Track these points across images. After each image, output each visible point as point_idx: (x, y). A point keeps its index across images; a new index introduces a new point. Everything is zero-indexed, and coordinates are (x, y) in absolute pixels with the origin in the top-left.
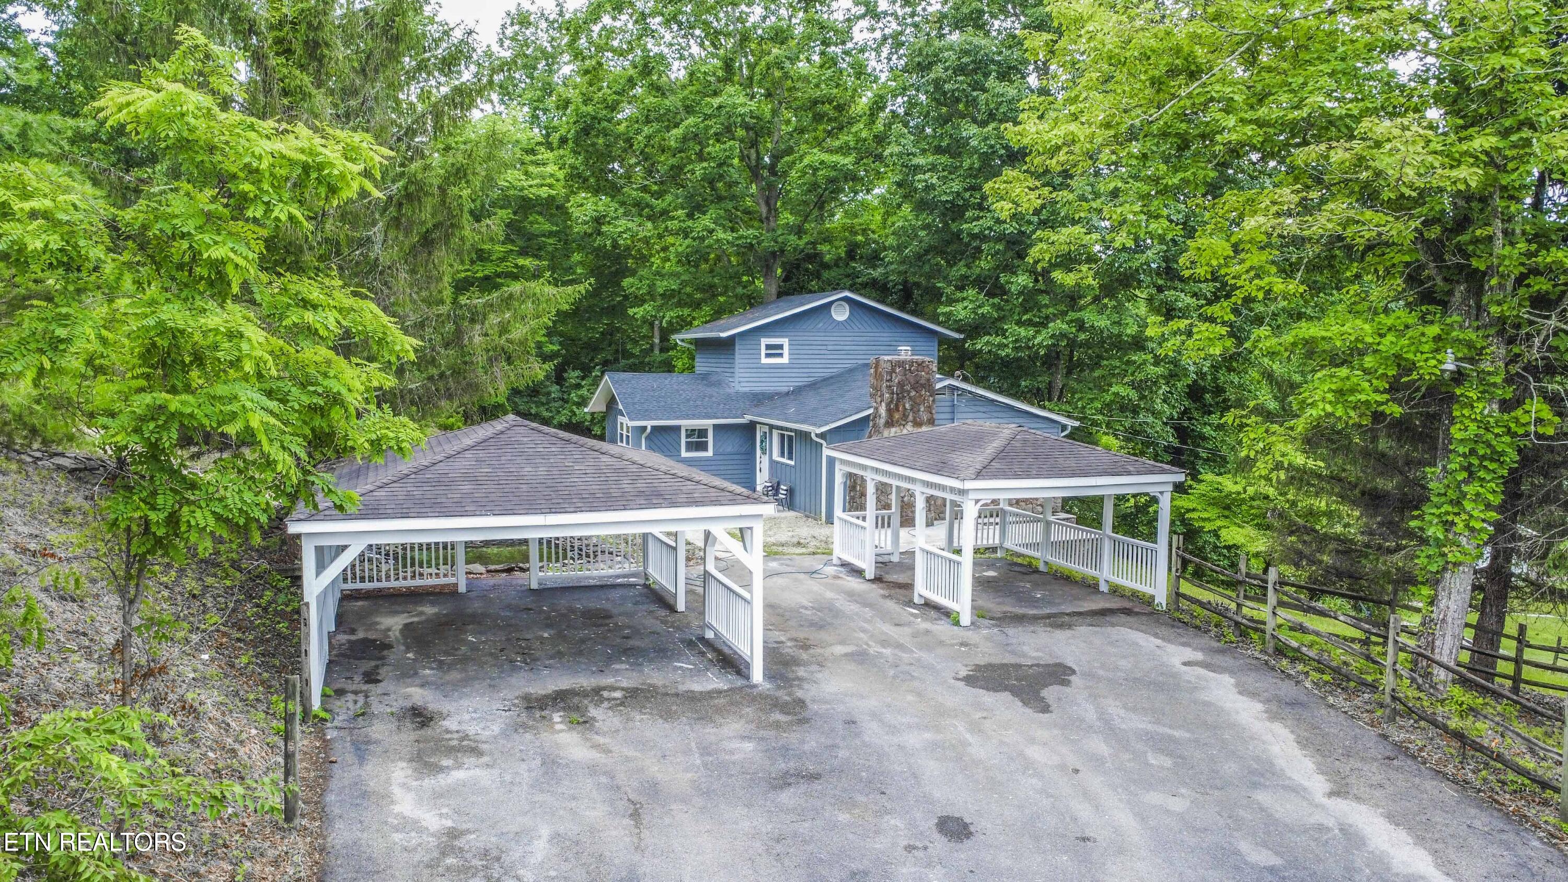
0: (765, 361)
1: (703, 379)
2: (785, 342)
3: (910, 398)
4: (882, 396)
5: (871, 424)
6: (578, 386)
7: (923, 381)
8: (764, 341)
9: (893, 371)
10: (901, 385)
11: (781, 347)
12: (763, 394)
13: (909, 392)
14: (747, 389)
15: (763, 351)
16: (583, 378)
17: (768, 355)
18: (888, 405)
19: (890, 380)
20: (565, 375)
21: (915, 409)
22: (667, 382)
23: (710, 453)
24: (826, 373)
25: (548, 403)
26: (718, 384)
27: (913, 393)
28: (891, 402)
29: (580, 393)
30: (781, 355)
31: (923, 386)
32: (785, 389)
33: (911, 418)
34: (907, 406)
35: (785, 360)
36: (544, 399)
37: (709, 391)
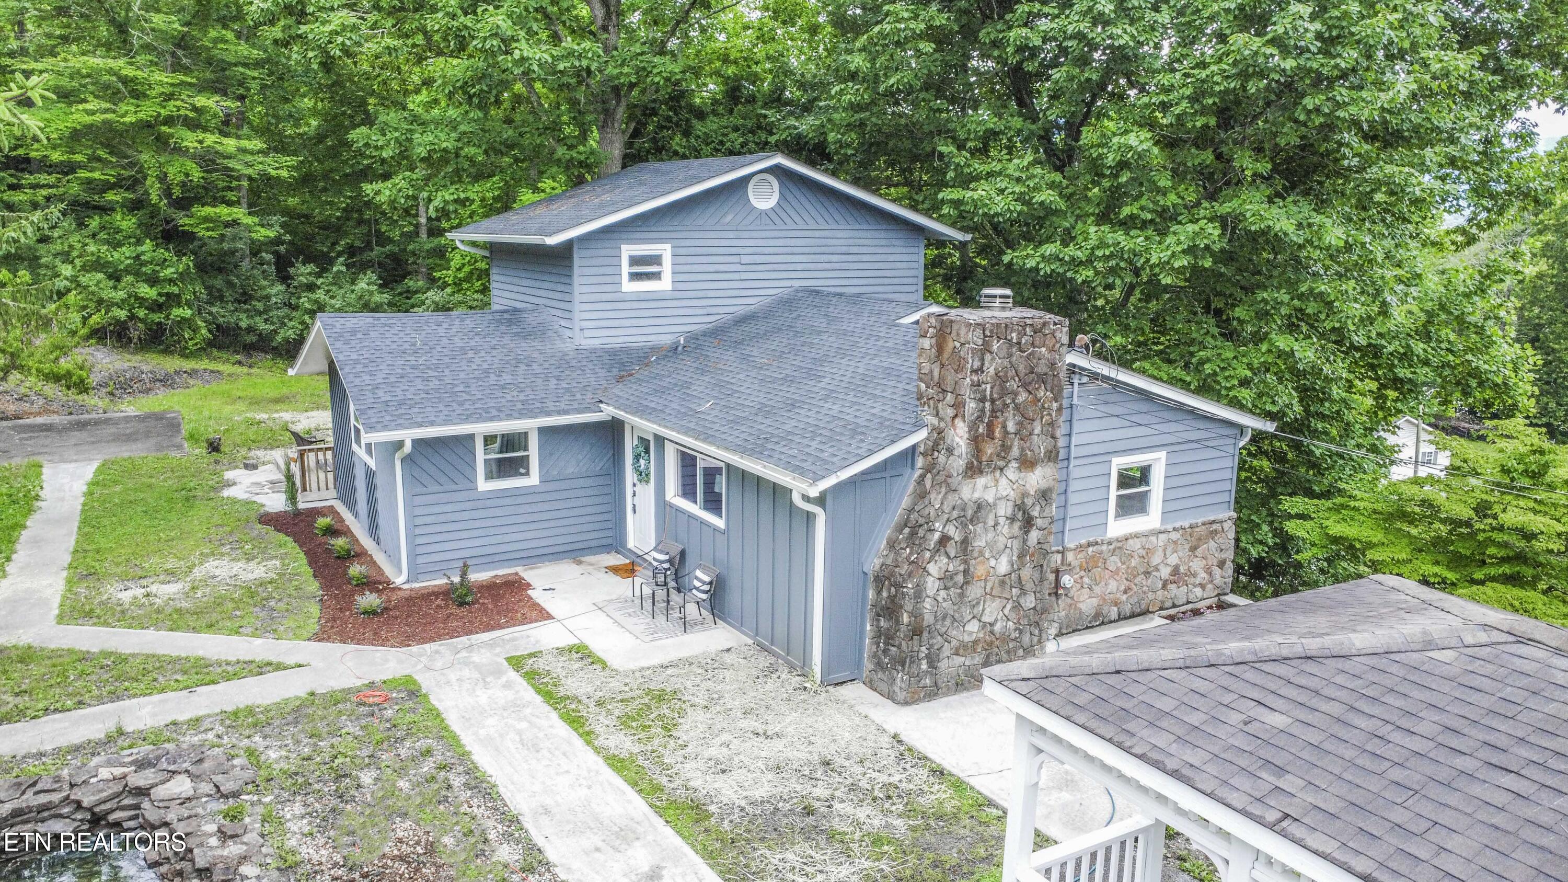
0: (628, 286)
1: (510, 322)
2: (665, 250)
3: (1017, 408)
4: (958, 406)
5: (920, 462)
6: (311, 287)
7: (1042, 368)
8: (628, 250)
9: (986, 348)
10: (1000, 379)
11: (656, 260)
12: (627, 351)
13: (1016, 394)
14: (596, 343)
15: (626, 269)
16: (319, 275)
17: (635, 277)
18: (973, 427)
19: (980, 370)
20: (292, 271)
21: (1023, 434)
22: (441, 331)
23: (533, 479)
24: (739, 307)
25: (266, 311)
26: (541, 332)
27: (1022, 397)
28: (980, 418)
29: (313, 296)
30: (656, 276)
31: (1042, 379)
32: (667, 340)
33: (1015, 452)
34: (1011, 427)
35: (665, 284)
36: (260, 306)
37: (525, 348)
